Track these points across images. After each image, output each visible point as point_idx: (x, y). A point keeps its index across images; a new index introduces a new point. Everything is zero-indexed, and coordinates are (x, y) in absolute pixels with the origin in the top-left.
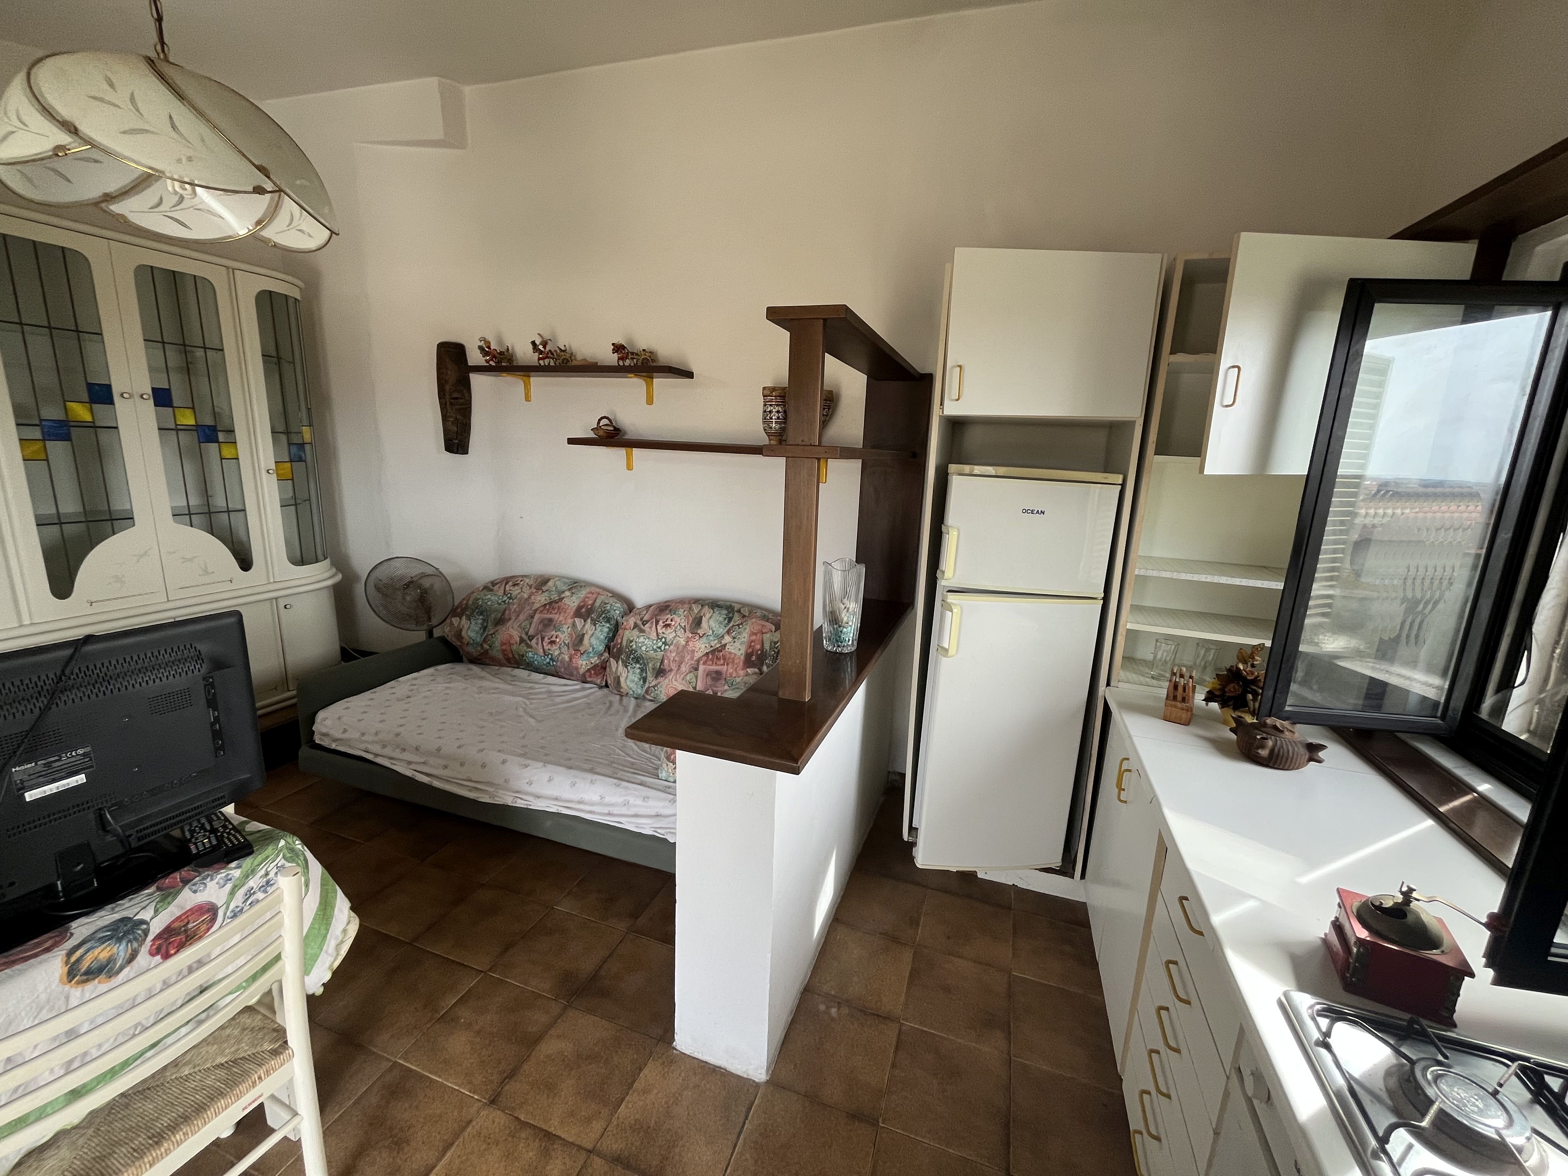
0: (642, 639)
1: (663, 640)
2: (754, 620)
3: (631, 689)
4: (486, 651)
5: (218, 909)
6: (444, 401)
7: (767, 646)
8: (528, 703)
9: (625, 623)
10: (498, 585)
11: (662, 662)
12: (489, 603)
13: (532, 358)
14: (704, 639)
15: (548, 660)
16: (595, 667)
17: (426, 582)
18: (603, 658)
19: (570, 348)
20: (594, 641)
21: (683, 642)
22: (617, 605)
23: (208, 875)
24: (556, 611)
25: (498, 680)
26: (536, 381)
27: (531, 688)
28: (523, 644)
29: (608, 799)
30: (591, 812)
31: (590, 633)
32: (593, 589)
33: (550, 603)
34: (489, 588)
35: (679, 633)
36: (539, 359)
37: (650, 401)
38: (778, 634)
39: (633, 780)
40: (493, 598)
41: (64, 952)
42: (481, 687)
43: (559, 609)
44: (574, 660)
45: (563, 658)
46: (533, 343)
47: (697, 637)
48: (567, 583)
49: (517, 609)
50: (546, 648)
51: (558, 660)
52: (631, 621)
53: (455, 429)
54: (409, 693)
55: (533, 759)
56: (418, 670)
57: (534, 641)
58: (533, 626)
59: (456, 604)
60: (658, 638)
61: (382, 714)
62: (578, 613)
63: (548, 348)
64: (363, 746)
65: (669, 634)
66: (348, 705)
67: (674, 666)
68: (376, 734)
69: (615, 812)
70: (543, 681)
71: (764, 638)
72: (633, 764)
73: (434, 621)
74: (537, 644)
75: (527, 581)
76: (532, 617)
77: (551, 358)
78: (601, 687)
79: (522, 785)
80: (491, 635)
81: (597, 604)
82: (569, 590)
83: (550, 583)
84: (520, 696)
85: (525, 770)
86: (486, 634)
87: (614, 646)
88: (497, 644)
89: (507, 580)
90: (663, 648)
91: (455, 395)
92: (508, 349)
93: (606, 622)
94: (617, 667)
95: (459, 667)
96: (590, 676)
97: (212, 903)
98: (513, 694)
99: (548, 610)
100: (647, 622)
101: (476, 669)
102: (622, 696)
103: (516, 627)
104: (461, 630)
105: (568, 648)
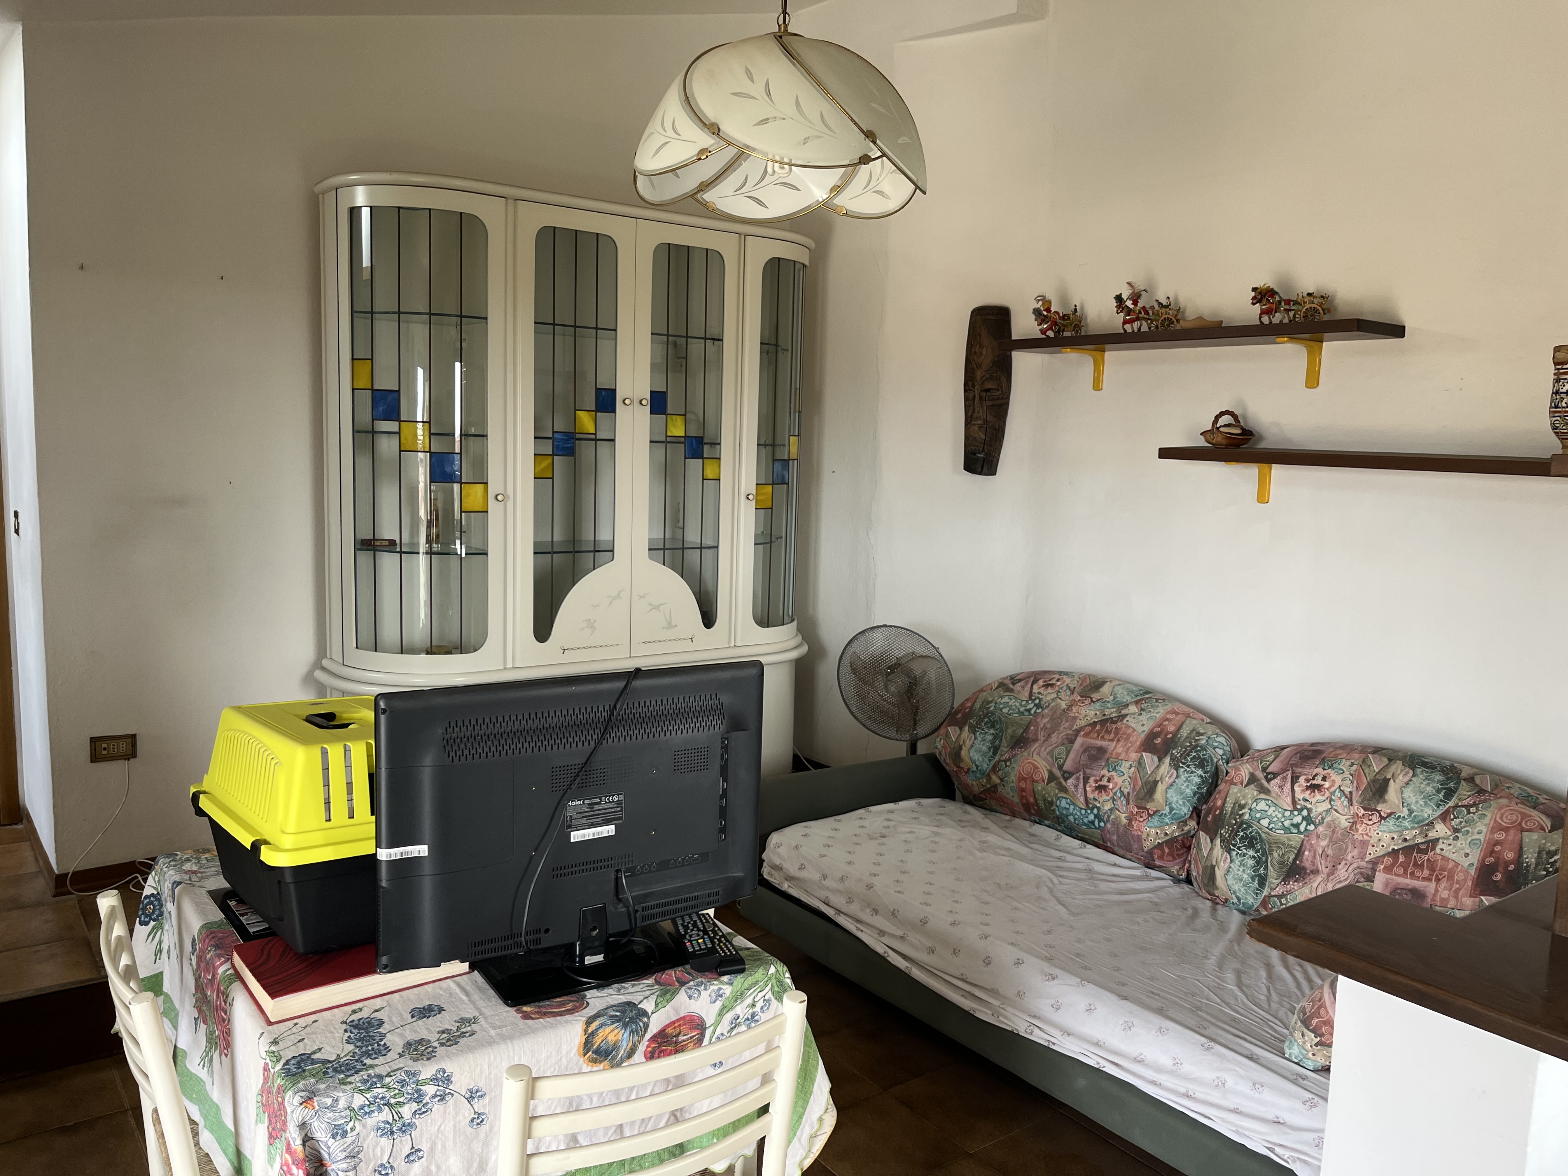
0: (1262, 805)
1: (1305, 813)
2: (1504, 801)
3: (1235, 892)
4: (995, 786)
5: (706, 1028)
6: (971, 396)
7: (1530, 857)
8: (1055, 880)
9: (1232, 773)
10: (1022, 683)
11: (1299, 854)
12: (1005, 711)
13: (1115, 321)
14: (1391, 822)
15: (1091, 817)
16: (1170, 842)
17: (917, 668)
18: (1186, 828)
19: (1176, 299)
20: (1174, 797)
21: (1344, 822)
22: (1218, 739)
23: (702, 983)
24: (1112, 735)
25: (1010, 837)
26: (1113, 357)
27: (1060, 859)
28: (1053, 784)
29: (1187, 1068)
30: (1154, 1083)
31: (1168, 780)
32: (1177, 707)
33: (1103, 722)
34: (1007, 685)
35: (1337, 804)
36: (1125, 322)
37: (1312, 380)
38: (1557, 836)
39: (1234, 1047)
40: (1011, 703)
41: (584, 1019)
42: (985, 842)
43: (1116, 734)
44: (1135, 824)
45: (1117, 818)
46: (1119, 298)
47: (1375, 818)
48: (1132, 692)
49: (1049, 726)
50: (1090, 796)
51: (1108, 820)
52: (1245, 770)
53: (984, 437)
54: (885, 831)
55: (1063, 969)
56: (895, 801)
57: (1071, 781)
58: (1072, 756)
59: (955, 706)
60: (1295, 809)
61: (849, 852)
62: (1149, 744)
63: (1140, 305)
64: (823, 894)
65: (1318, 804)
66: (808, 831)
67: (1323, 866)
68: (842, 879)
69: (1199, 1095)
70: (1080, 852)
71: (1526, 840)
72: (1234, 1020)
73: (921, 730)
74: (1076, 786)
75: (1068, 680)
76: (1072, 742)
77: (1144, 319)
78: (1177, 881)
79: (1044, 1007)
80: (1005, 761)
81: (1184, 732)
82: (1137, 703)
83: (1106, 689)
84: (1042, 867)
85: (1052, 983)
86: (997, 758)
87: (1209, 812)
88: (1013, 777)
89: (1035, 677)
90: (1302, 828)
91: (988, 385)
92: (1076, 310)
93: (1197, 767)
94: (1211, 849)
95: (950, 806)
96: (1161, 858)
97: (702, 1018)
98: (1031, 862)
99: (1099, 733)
100: (1275, 775)
101: (975, 814)
102: (1215, 903)
103: (1044, 753)
104: (960, 748)
105: (1128, 803)
